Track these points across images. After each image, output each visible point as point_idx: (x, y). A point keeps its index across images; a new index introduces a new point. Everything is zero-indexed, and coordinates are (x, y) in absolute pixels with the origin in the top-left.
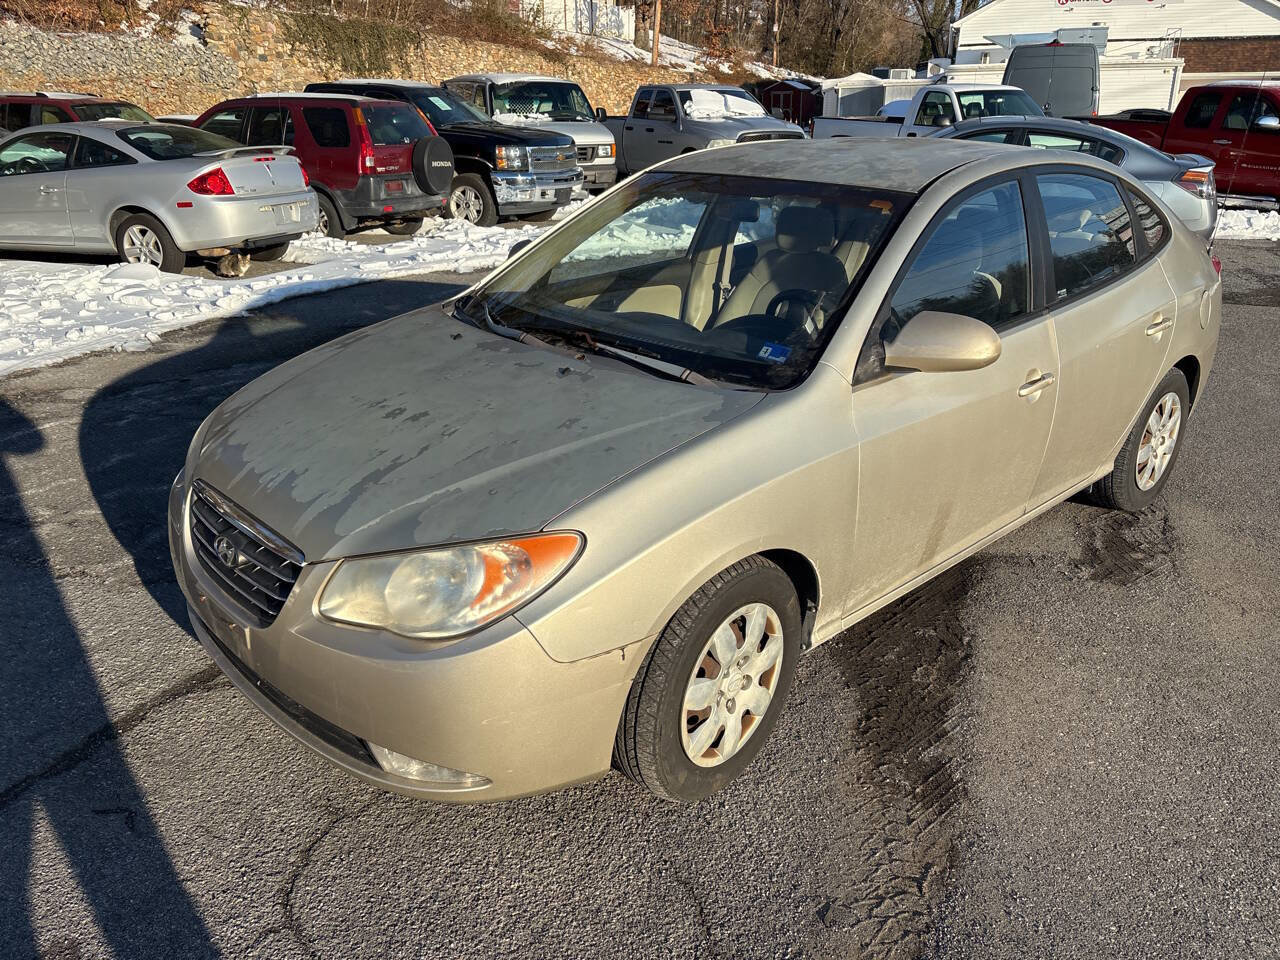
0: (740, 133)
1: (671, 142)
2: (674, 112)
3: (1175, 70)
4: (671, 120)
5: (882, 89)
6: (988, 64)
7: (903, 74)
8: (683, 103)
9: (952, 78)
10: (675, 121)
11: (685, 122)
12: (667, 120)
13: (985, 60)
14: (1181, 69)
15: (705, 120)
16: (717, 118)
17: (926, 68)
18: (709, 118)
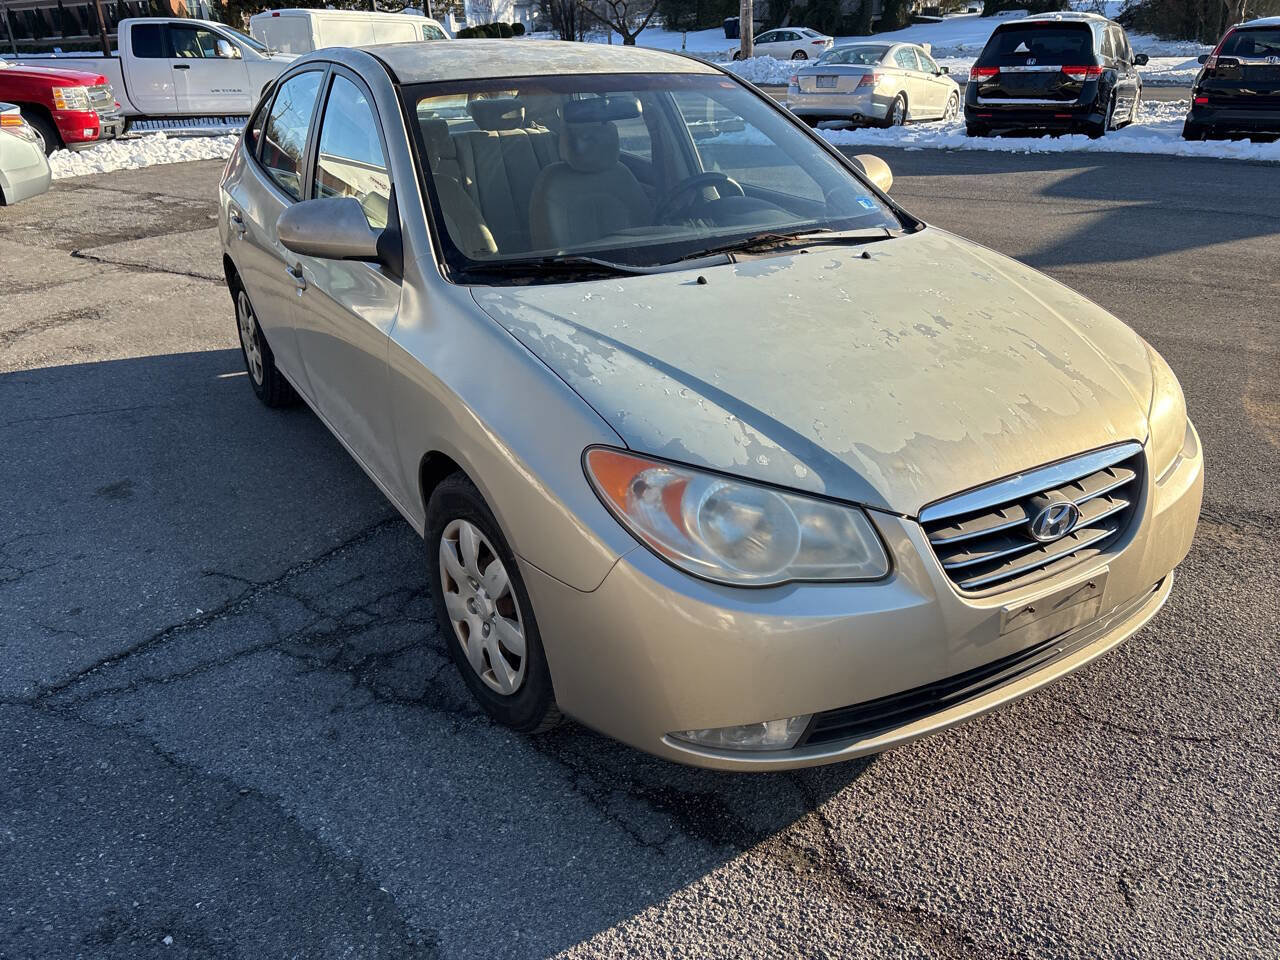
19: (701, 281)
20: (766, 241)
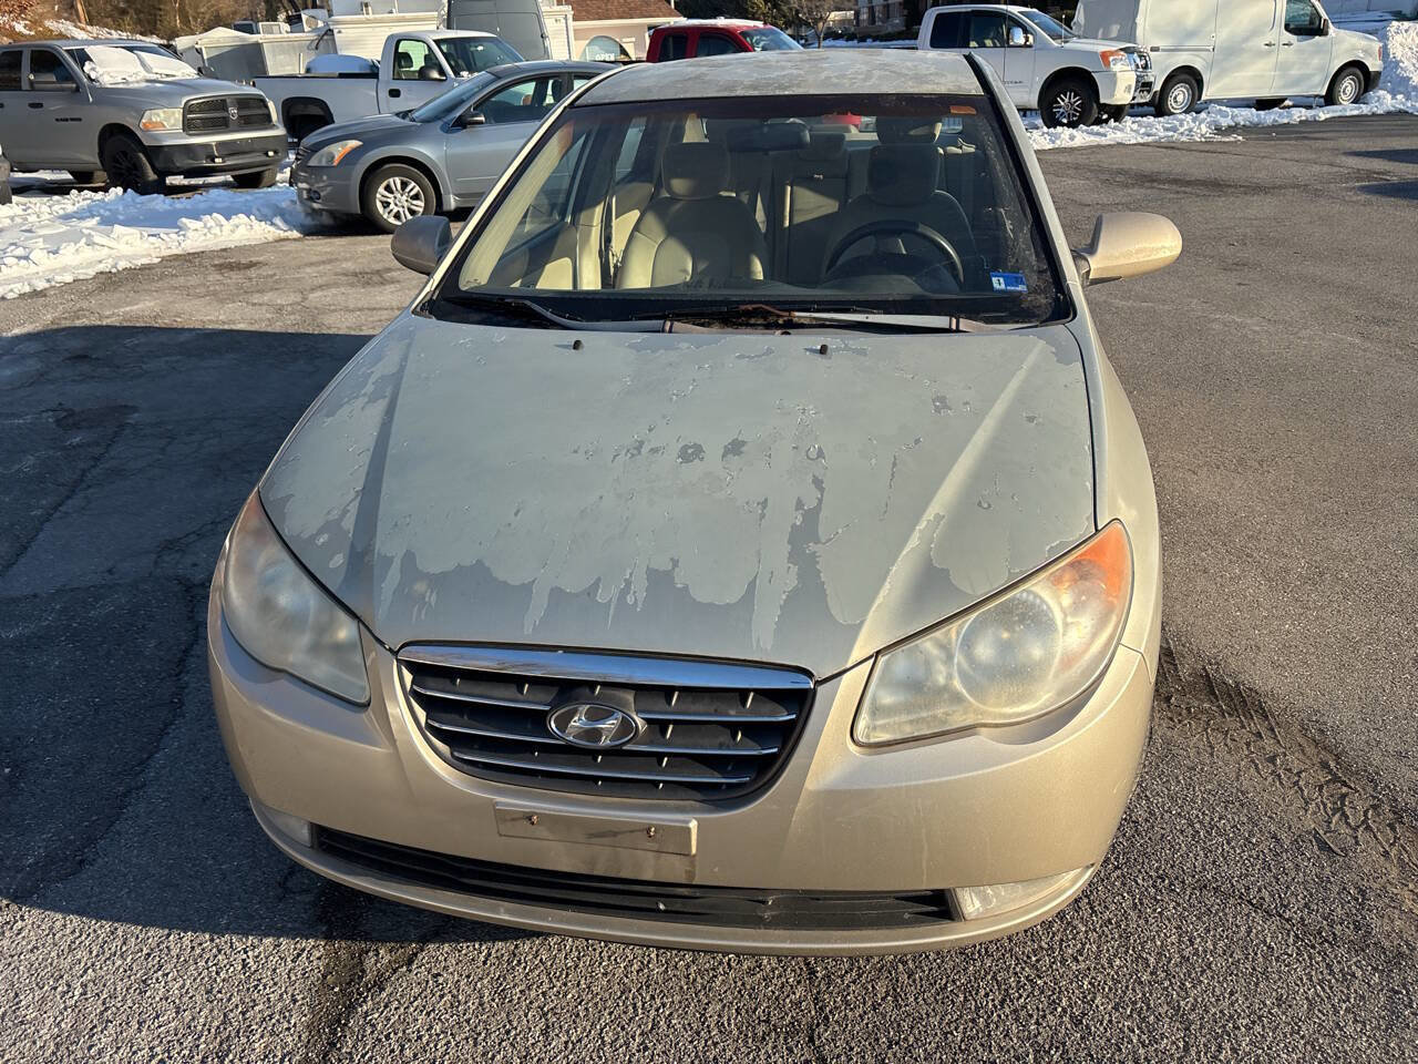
0: (184, 101)
1: (80, 120)
2: (68, 76)
3: (566, 18)
4: (70, 89)
5: (258, 47)
6: (371, 16)
7: (275, 29)
8: (83, 66)
9: (340, 32)
10: (77, 89)
11: (94, 90)
12: (63, 90)
13: (367, 11)
14: (570, 17)
15: (121, 86)
16: (137, 82)
17: (301, 21)
18: (127, 82)
19: (577, 345)
20: (749, 314)
